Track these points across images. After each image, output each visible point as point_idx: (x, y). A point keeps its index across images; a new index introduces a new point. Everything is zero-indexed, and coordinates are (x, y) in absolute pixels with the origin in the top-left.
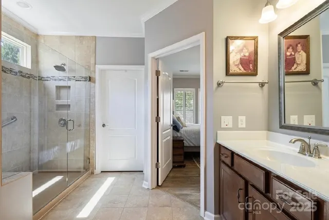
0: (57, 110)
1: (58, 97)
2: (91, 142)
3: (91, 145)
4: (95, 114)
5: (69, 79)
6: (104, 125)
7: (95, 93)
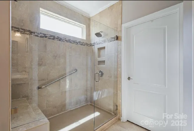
0: (99, 65)
1: (99, 56)
2: (119, 92)
3: (118, 94)
4: (121, 68)
5: (105, 41)
6: (129, 78)
7: (121, 49)
